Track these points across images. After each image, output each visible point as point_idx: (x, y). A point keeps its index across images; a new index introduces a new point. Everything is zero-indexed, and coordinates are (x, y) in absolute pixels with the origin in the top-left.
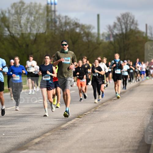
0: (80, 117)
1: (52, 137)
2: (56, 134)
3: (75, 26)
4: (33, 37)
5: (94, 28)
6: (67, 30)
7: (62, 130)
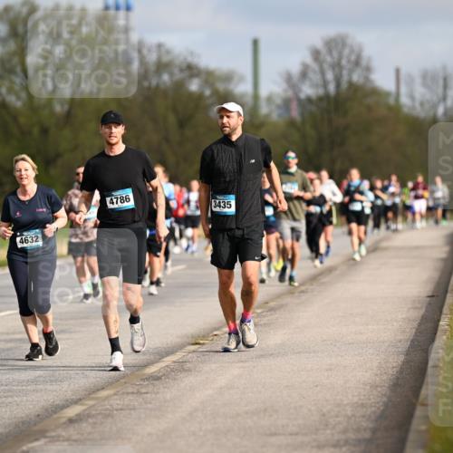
0: (201, 342)
1: (116, 402)
2: (128, 393)
3: (186, 74)
4: (62, 105)
5: (242, 79)
6: (162, 86)
7: (146, 383)
